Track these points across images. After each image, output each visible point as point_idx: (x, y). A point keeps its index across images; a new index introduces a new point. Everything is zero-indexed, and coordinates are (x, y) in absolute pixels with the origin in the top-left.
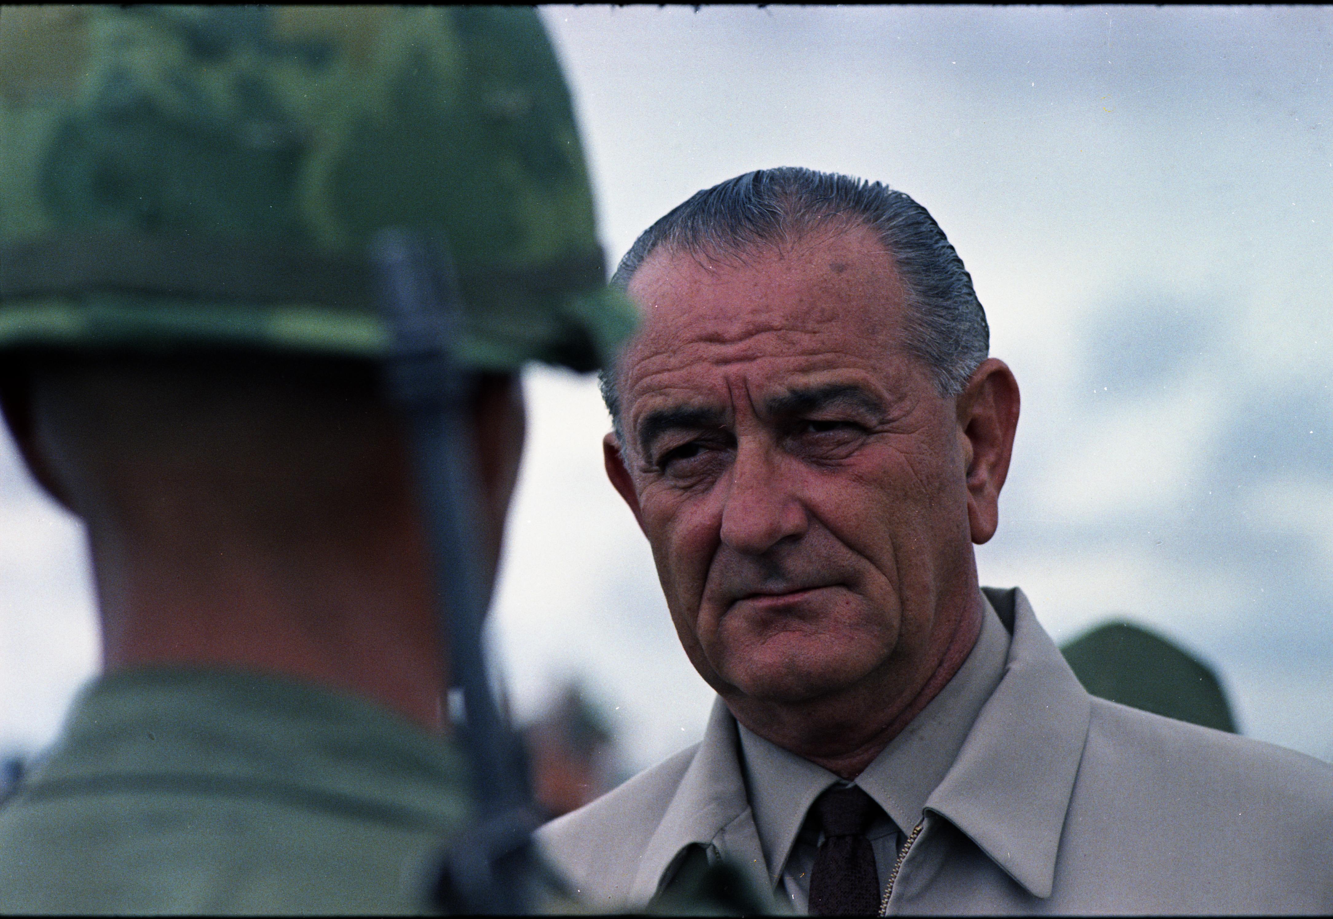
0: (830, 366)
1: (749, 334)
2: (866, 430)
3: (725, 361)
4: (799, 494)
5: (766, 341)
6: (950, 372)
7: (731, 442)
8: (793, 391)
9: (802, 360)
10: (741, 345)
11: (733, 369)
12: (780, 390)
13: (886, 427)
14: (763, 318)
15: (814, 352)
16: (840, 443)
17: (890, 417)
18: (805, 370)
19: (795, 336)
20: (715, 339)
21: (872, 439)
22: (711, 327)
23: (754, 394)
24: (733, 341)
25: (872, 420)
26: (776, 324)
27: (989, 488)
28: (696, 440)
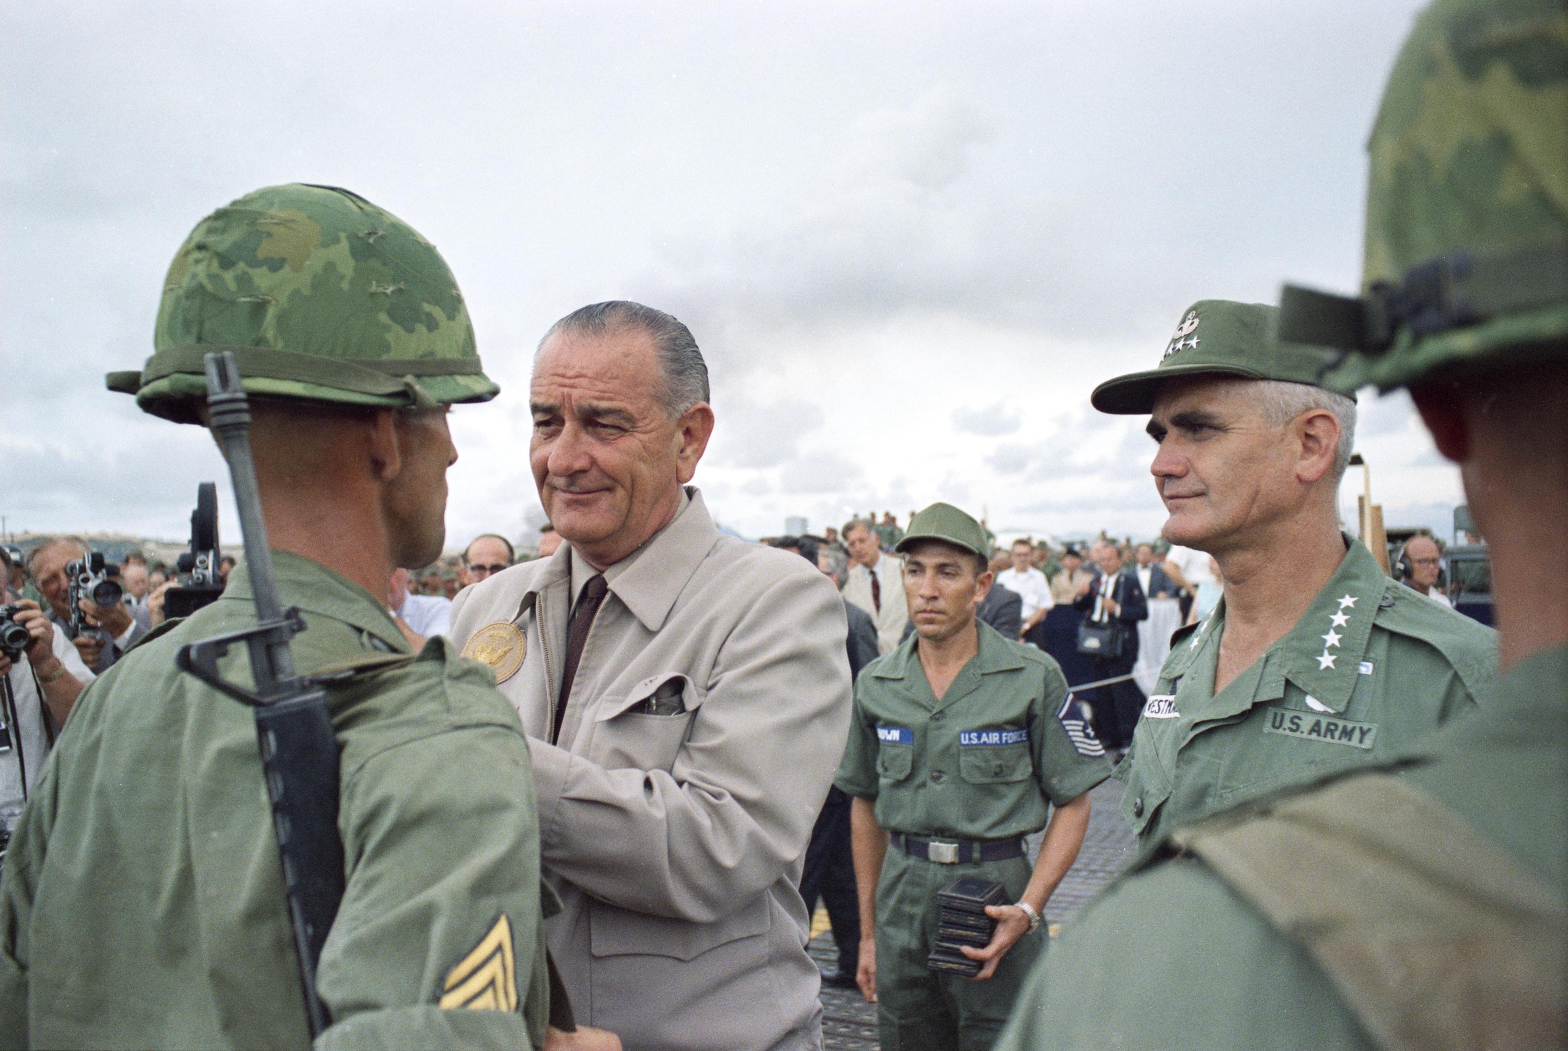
0: (610, 399)
1: (576, 377)
2: (625, 430)
3: (565, 386)
4: (589, 452)
5: (583, 382)
6: (674, 409)
7: (562, 423)
8: (590, 406)
9: (597, 394)
10: (572, 381)
11: (566, 390)
12: (585, 404)
13: (635, 429)
14: (584, 372)
15: (604, 392)
16: (611, 434)
17: (637, 425)
18: (598, 399)
19: (597, 383)
20: (563, 376)
21: (627, 434)
22: (561, 371)
23: (573, 403)
24: (570, 378)
25: (627, 426)
26: (589, 375)
27: (692, 459)
28: (550, 419)
